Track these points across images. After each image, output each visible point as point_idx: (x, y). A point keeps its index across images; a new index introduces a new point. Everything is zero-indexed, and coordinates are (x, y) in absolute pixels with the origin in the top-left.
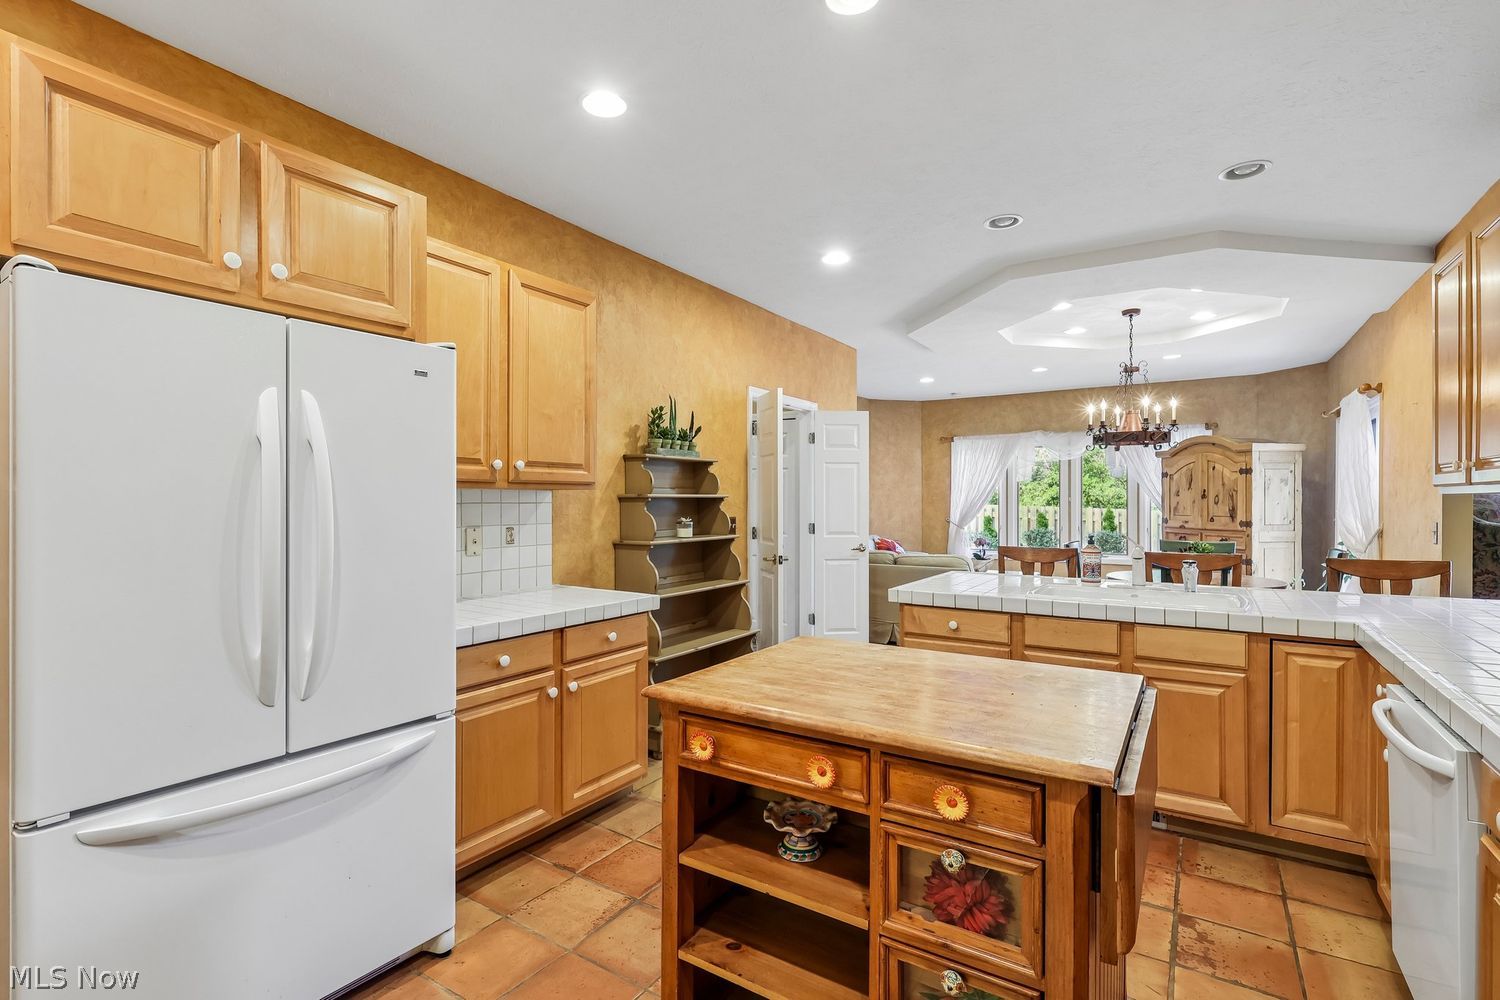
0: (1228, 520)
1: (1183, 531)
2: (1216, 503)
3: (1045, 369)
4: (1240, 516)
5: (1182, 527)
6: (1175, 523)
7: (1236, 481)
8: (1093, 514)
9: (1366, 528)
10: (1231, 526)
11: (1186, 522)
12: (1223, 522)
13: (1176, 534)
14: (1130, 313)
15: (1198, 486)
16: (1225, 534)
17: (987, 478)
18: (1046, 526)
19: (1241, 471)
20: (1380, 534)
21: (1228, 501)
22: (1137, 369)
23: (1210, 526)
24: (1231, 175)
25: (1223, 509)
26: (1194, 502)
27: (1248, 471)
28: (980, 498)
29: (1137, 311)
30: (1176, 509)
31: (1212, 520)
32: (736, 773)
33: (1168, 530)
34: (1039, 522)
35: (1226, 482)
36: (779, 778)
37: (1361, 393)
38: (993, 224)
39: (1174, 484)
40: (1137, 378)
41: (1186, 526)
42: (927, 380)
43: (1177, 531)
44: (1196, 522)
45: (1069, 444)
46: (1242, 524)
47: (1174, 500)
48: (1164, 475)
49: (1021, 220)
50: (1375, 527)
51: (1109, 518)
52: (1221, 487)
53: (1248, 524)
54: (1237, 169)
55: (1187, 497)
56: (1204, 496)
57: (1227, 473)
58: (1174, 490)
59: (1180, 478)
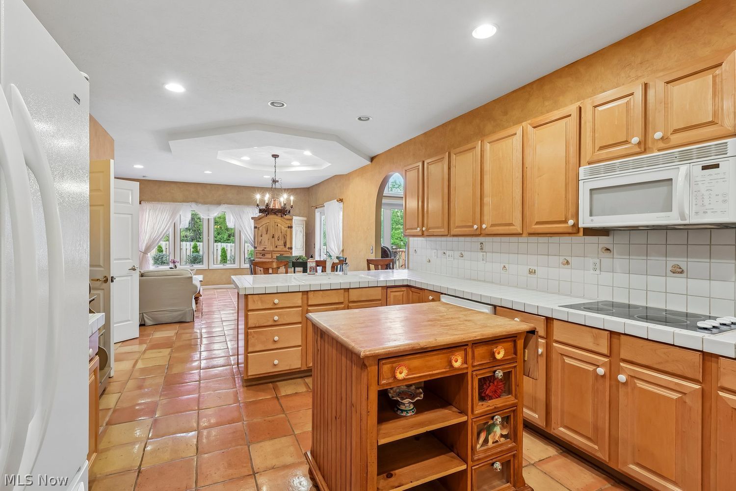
0: (284, 246)
1: (263, 252)
2: (278, 240)
3: (211, 172)
4: (288, 246)
5: (263, 250)
6: (260, 248)
7: (286, 231)
8: (186, 245)
9: (338, 249)
10: (285, 249)
11: (265, 248)
12: (281, 248)
13: (260, 253)
14: (275, 156)
15: (271, 232)
16: (282, 253)
17: (163, 226)
18: (162, 251)
19: (288, 227)
20: (343, 250)
21: (283, 239)
22: (278, 182)
23: (276, 249)
24: (360, 119)
25: (281, 242)
26: (269, 239)
27: (291, 227)
28: (159, 237)
29: (278, 156)
30: (260, 242)
31: (276, 247)
32: (411, 380)
33: (257, 252)
34: (158, 250)
35: (282, 231)
36: (434, 372)
37: (337, 201)
38: (272, 104)
39: (260, 232)
40: (278, 185)
41: (265, 250)
42: (138, 166)
43: (262, 252)
44: (270, 248)
45: (209, 210)
46: (289, 248)
47: (260, 238)
48: (255, 227)
49: (285, 105)
50: (341, 249)
51: (195, 247)
52: (280, 234)
53: (291, 248)
54: (363, 117)
55: (265, 237)
56: (273, 237)
57: (283, 227)
58: (260, 234)
59: (262, 229)
